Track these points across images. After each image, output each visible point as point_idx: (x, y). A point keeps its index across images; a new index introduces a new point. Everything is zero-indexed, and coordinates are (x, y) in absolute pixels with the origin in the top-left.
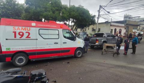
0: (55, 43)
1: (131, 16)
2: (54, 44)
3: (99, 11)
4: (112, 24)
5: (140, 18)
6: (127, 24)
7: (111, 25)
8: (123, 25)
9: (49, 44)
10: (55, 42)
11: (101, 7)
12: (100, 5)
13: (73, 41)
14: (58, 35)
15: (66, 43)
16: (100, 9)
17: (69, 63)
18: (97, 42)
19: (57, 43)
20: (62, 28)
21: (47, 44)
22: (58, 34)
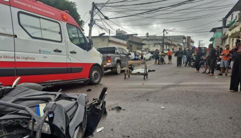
0: (55, 51)
1: (125, 32)
2: (54, 53)
3: (92, 13)
4: (111, 39)
5: (138, 36)
6: (129, 41)
7: (109, 41)
8: (125, 42)
9: (45, 52)
10: (55, 49)
11: (94, 6)
12: (93, 3)
13: (86, 51)
14: (60, 33)
15: (75, 53)
16: (93, 10)
17: (89, 90)
18: (109, 61)
19: (60, 51)
20: (66, 20)
21: (40, 51)
22: (59, 31)
